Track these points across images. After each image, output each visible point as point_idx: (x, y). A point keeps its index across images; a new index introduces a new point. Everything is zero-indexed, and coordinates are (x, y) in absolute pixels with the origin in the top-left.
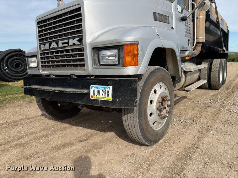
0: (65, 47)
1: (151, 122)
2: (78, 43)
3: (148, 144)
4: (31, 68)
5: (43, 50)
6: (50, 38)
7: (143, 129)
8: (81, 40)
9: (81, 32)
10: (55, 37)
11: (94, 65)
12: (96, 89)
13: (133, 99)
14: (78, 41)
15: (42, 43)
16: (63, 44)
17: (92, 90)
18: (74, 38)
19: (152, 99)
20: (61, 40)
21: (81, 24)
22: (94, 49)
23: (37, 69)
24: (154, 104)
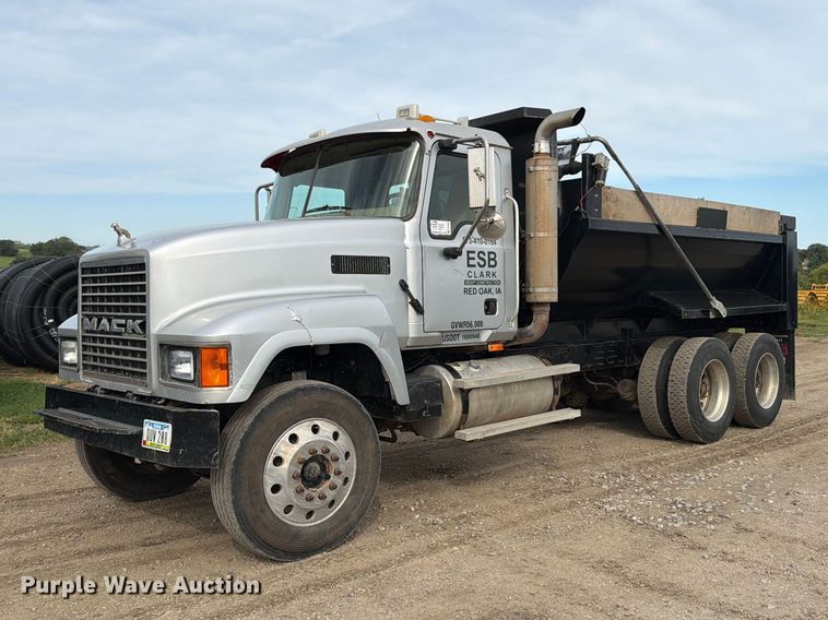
0: (120, 334)
1: (278, 505)
2: (139, 330)
3: (265, 554)
4: (66, 364)
5: (87, 331)
6: (102, 308)
7: (245, 517)
8: (143, 326)
9: (143, 309)
10: (109, 308)
11: (163, 377)
12: (151, 428)
13: (210, 452)
14: (139, 325)
15: (87, 316)
16: (119, 325)
17: (146, 428)
18: (134, 318)
19: (281, 455)
20: (116, 317)
21: (144, 296)
22: (161, 345)
23: (76, 369)
24: (285, 465)
